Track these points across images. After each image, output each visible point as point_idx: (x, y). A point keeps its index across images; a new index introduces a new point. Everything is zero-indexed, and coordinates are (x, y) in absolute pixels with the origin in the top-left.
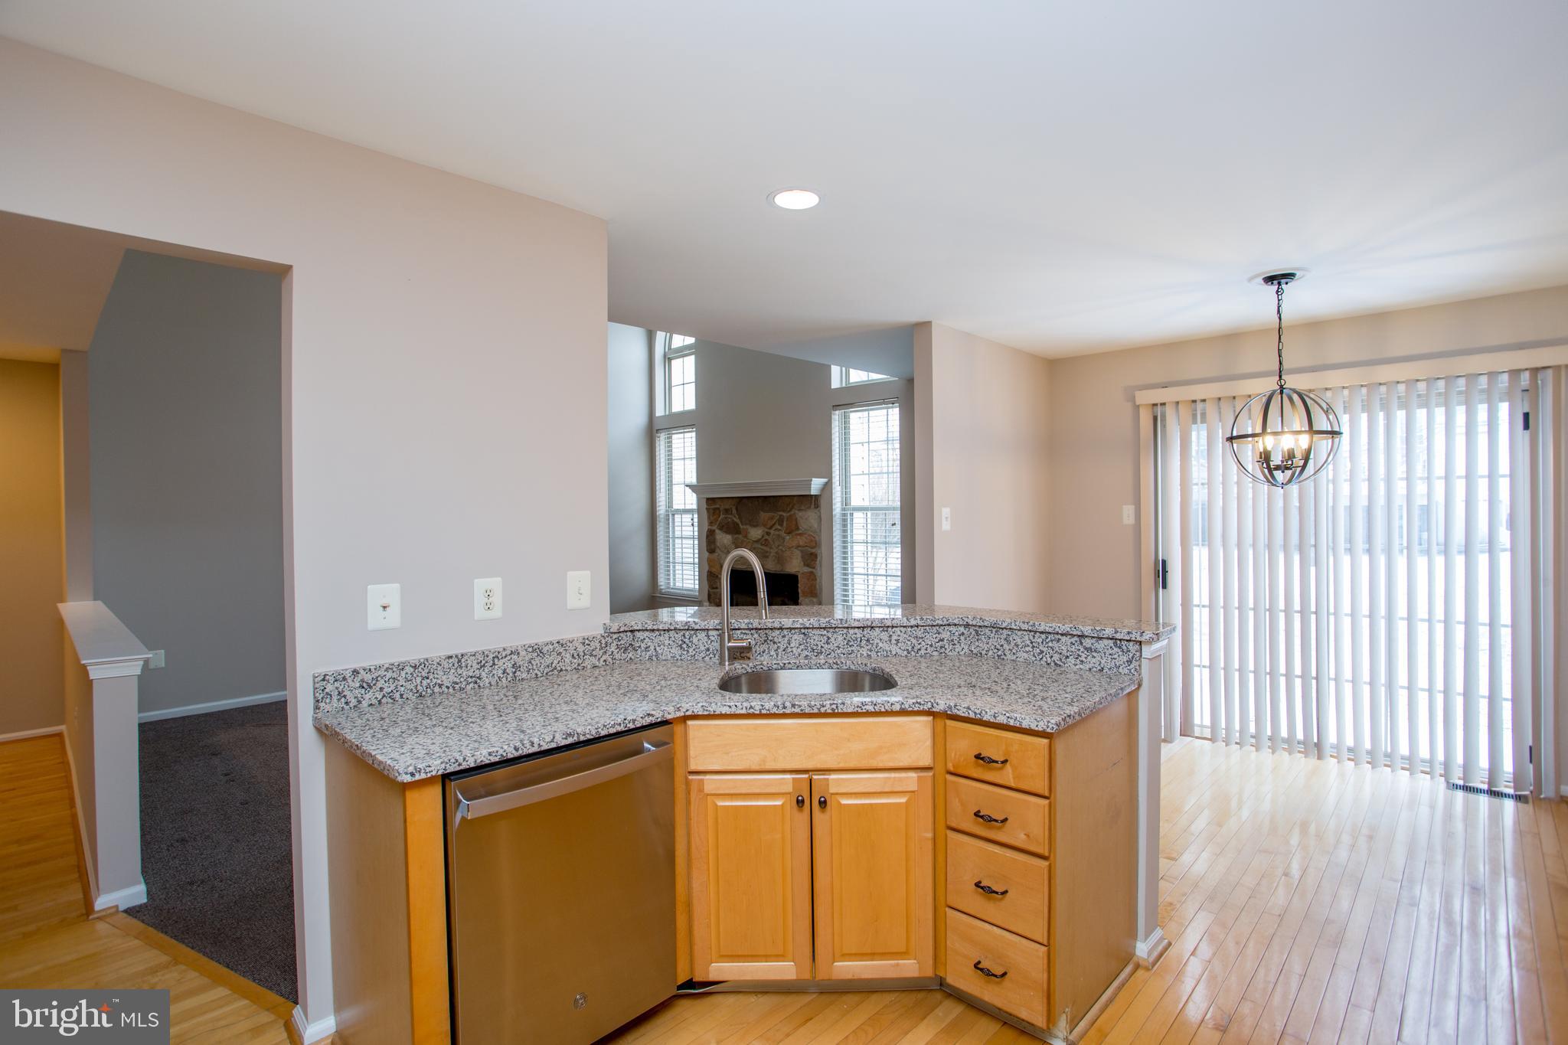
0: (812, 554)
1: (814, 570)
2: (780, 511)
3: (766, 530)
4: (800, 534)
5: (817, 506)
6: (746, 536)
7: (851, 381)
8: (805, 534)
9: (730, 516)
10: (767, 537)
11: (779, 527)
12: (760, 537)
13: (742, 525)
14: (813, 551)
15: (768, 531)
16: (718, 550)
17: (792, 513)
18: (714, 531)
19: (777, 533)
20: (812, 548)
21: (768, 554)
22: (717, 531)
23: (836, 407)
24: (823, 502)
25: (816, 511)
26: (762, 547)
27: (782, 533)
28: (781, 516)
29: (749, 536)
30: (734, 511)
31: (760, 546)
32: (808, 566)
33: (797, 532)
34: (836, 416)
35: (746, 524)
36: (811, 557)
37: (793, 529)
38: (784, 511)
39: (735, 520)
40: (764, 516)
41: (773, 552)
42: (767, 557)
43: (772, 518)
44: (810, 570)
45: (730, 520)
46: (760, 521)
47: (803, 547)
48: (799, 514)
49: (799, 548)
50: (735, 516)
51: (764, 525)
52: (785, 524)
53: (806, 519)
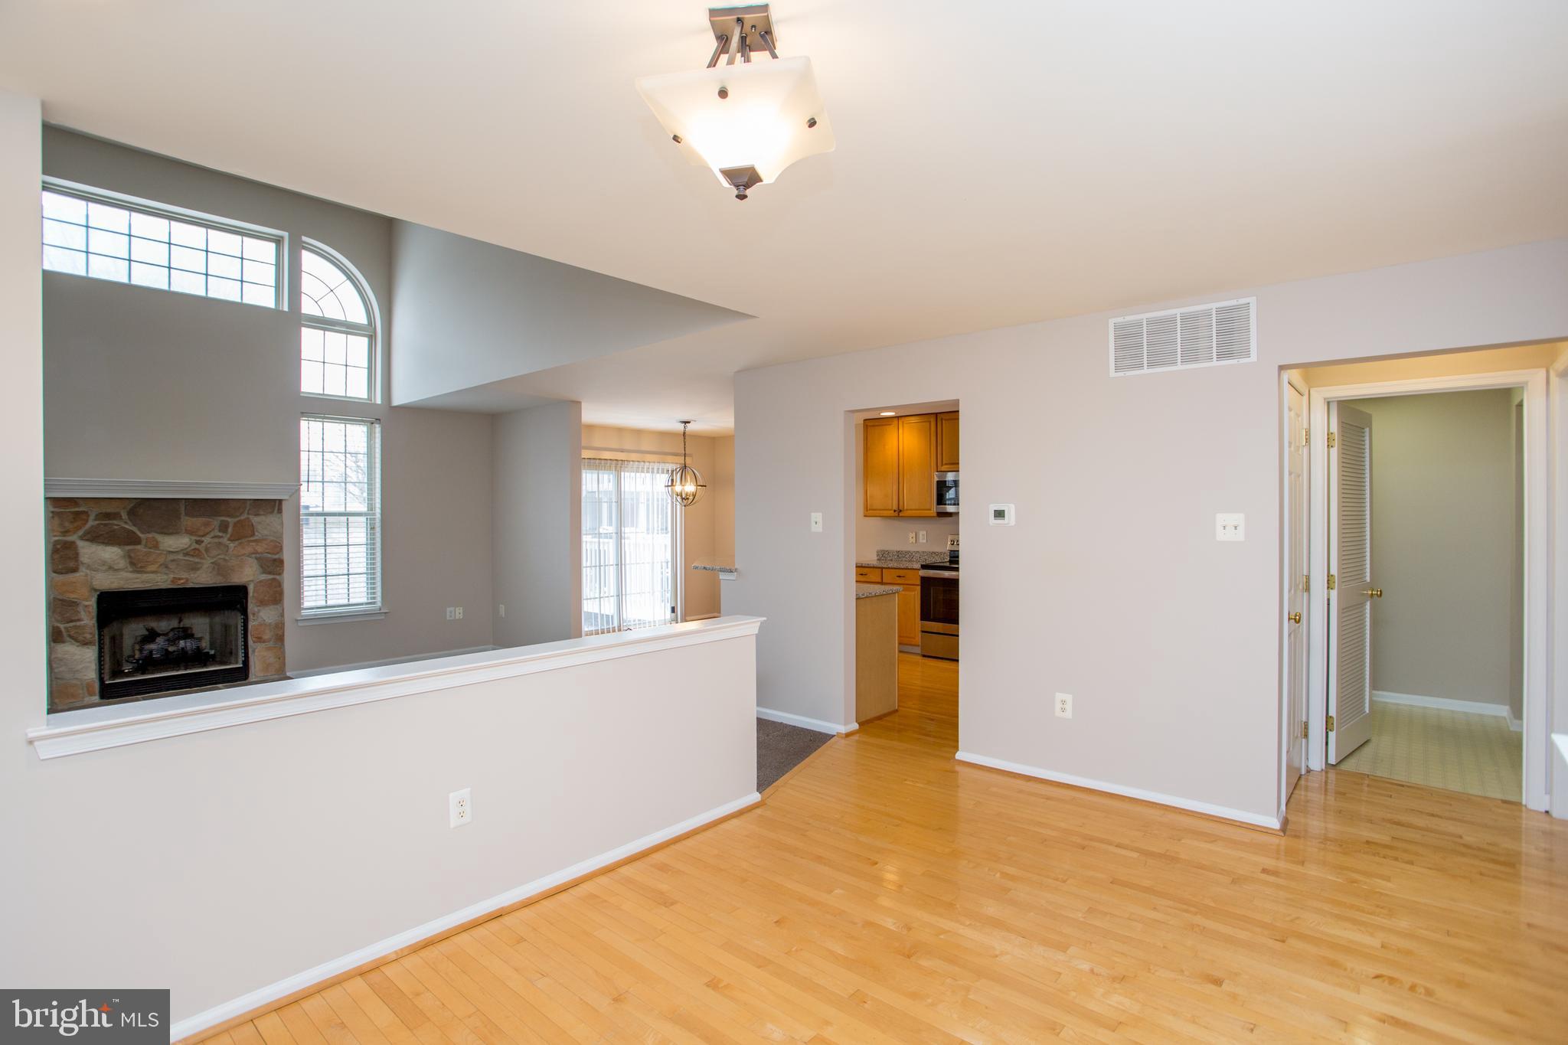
0: (275, 560)
1: (278, 577)
2: (220, 516)
3: (194, 538)
4: (256, 540)
5: (280, 511)
6: (156, 546)
8: (265, 540)
9: (115, 522)
10: (197, 546)
11: (220, 534)
12: (186, 547)
13: (143, 533)
14: (276, 557)
15: (198, 539)
16: (82, 568)
17: (242, 518)
18: (74, 543)
19: (216, 540)
20: (276, 554)
21: (199, 566)
22: (82, 544)
24: (284, 506)
25: (279, 515)
26: (186, 558)
27: (225, 540)
28: (222, 521)
29: (161, 546)
30: (124, 515)
31: (180, 557)
32: (270, 573)
33: (252, 539)
35: (150, 532)
36: (273, 564)
37: (244, 533)
38: (229, 516)
39: (127, 526)
40: (187, 521)
41: (207, 563)
42: (198, 569)
43: (206, 525)
44: (271, 577)
45: (116, 527)
46: (183, 528)
47: (262, 553)
48: (255, 520)
49: (254, 556)
50: (126, 523)
51: (190, 532)
52: (230, 530)
53: (263, 524)
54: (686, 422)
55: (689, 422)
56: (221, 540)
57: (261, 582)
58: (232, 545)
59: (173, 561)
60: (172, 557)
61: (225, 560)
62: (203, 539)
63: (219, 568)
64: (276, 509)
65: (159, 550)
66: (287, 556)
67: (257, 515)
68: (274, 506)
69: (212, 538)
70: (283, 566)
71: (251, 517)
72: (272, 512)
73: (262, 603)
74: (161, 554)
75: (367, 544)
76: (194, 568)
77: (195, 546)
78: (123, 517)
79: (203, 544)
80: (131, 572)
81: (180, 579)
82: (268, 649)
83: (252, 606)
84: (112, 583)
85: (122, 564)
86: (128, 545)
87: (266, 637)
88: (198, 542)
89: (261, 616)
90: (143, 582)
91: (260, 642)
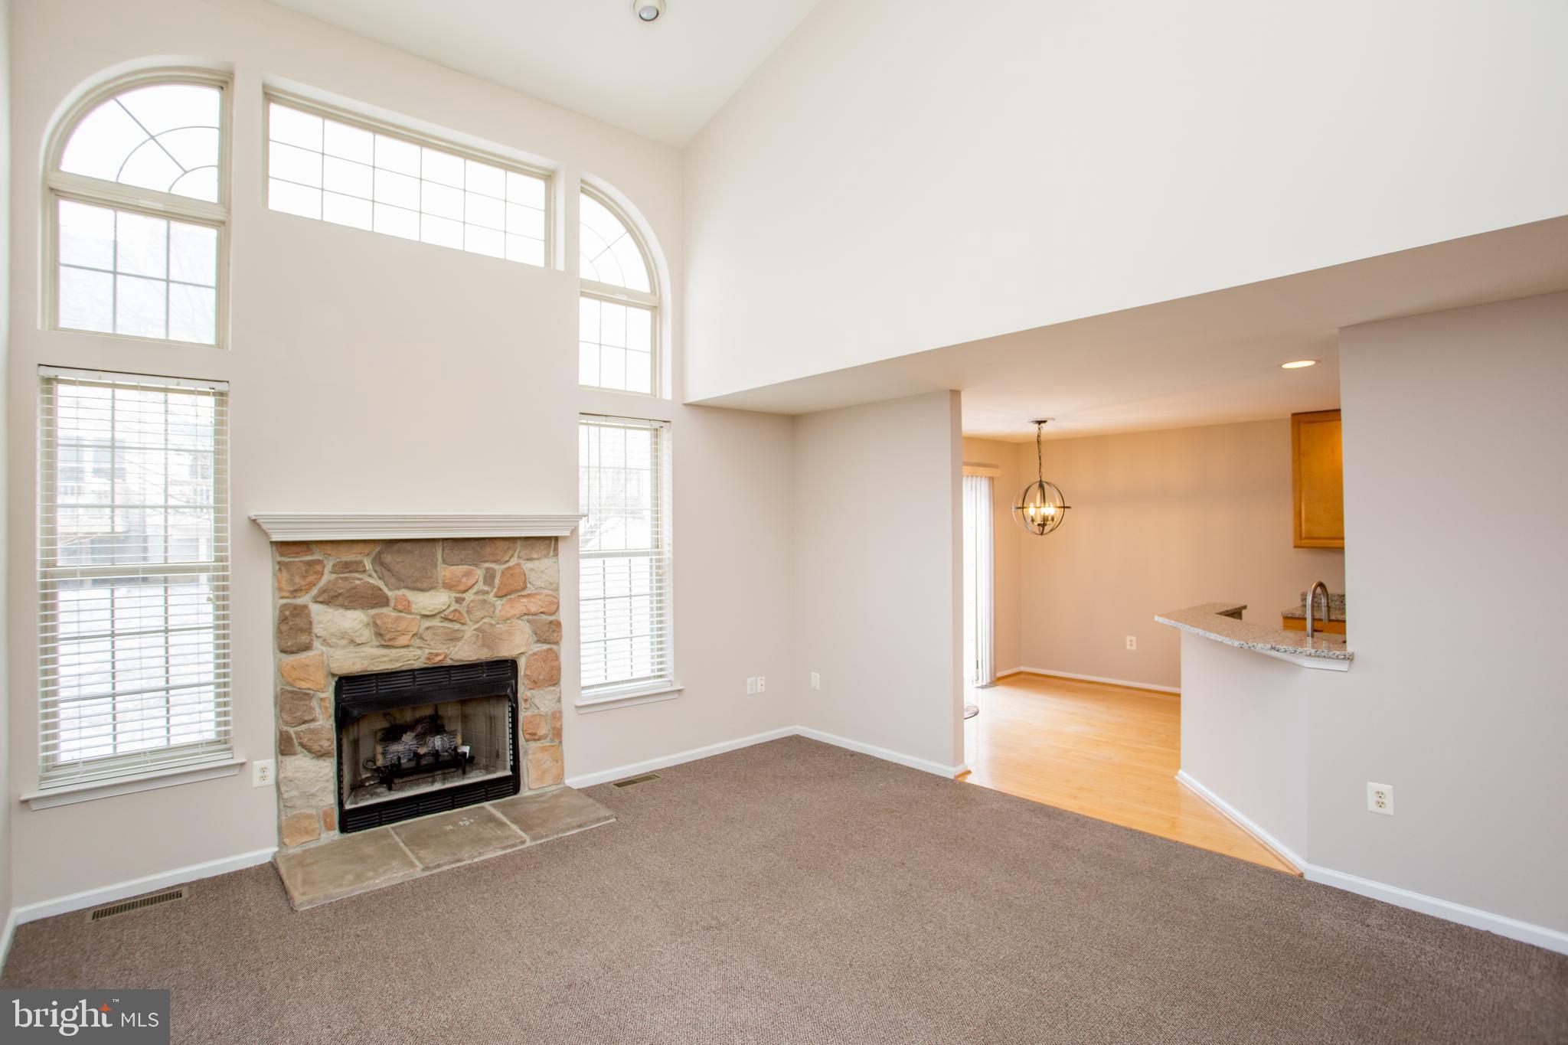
0: (551, 623)
1: (554, 647)
2: (486, 562)
3: (453, 595)
4: (528, 596)
5: (556, 553)
6: (405, 609)
8: (540, 594)
9: (357, 575)
10: (456, 606)
11: (486, 588)
12: (444, 608)
13: (390, 590)
14: (552, 618)
15: (458, 595)
16: (317, 644)
18: (305, 607)
19: (481, 597)
20: (552, 615)
21: (460, 635)
22: (315, 608)
23: (582, 418)
24: (562, 546)
25: (555, 560)
26: (444, 624)
27: (491, 597)
28: (488, 569)
29: (414, 608)
30: (368, 566)
31: (437, 622)
32: (545, 642)
33: (523, 593)
35: (398, 588)
36: (549, 630)
37: (513, 588)
38: (494, 562)
39: (371, 581)
40: (445, 571)
41: (469, 631)
42: (458, 639)
43: (468, 574)
44: (546, 647)
45: (358, 582)
46: (440, 581)
47: (536, 614)
48: (527, 566)
49: (526, 617)
50: (370, 576)
51: (448, 586)
52: (497, 581)
53: (537, 569)
54: (1040, 422)
55: (1045, 422)
56: (485, 597)
57: (535, 654)
58: (499, 603)
59: (428, 628)
60: (426, 623)
61: (491, 624)
62: (464, 595)
63: (485, 636)
64: (552, 548)
65: (411, 613)
66: (563, 616)
67: (529, 560)
68: (548, 545)
69: (477, 593)
70: (560, 631)
71: (522, 562)
72: (547, 554)
73: (535, 684)
74: (414, 619)
75: (651, 595)
76: (454, 638)
77: (455, 606)
78: (367, 568)
79: (465, 603)
80: (378, 647)
81: (437, 655)
82: (544, 749)
83: (523, 691)
84: (354, 664)
85: (367, 634)
86: (373, 608)
87: (541, 732)
88: (459, 601)
89: (533, 702)
90: (391, 661)
91: (535, 740)
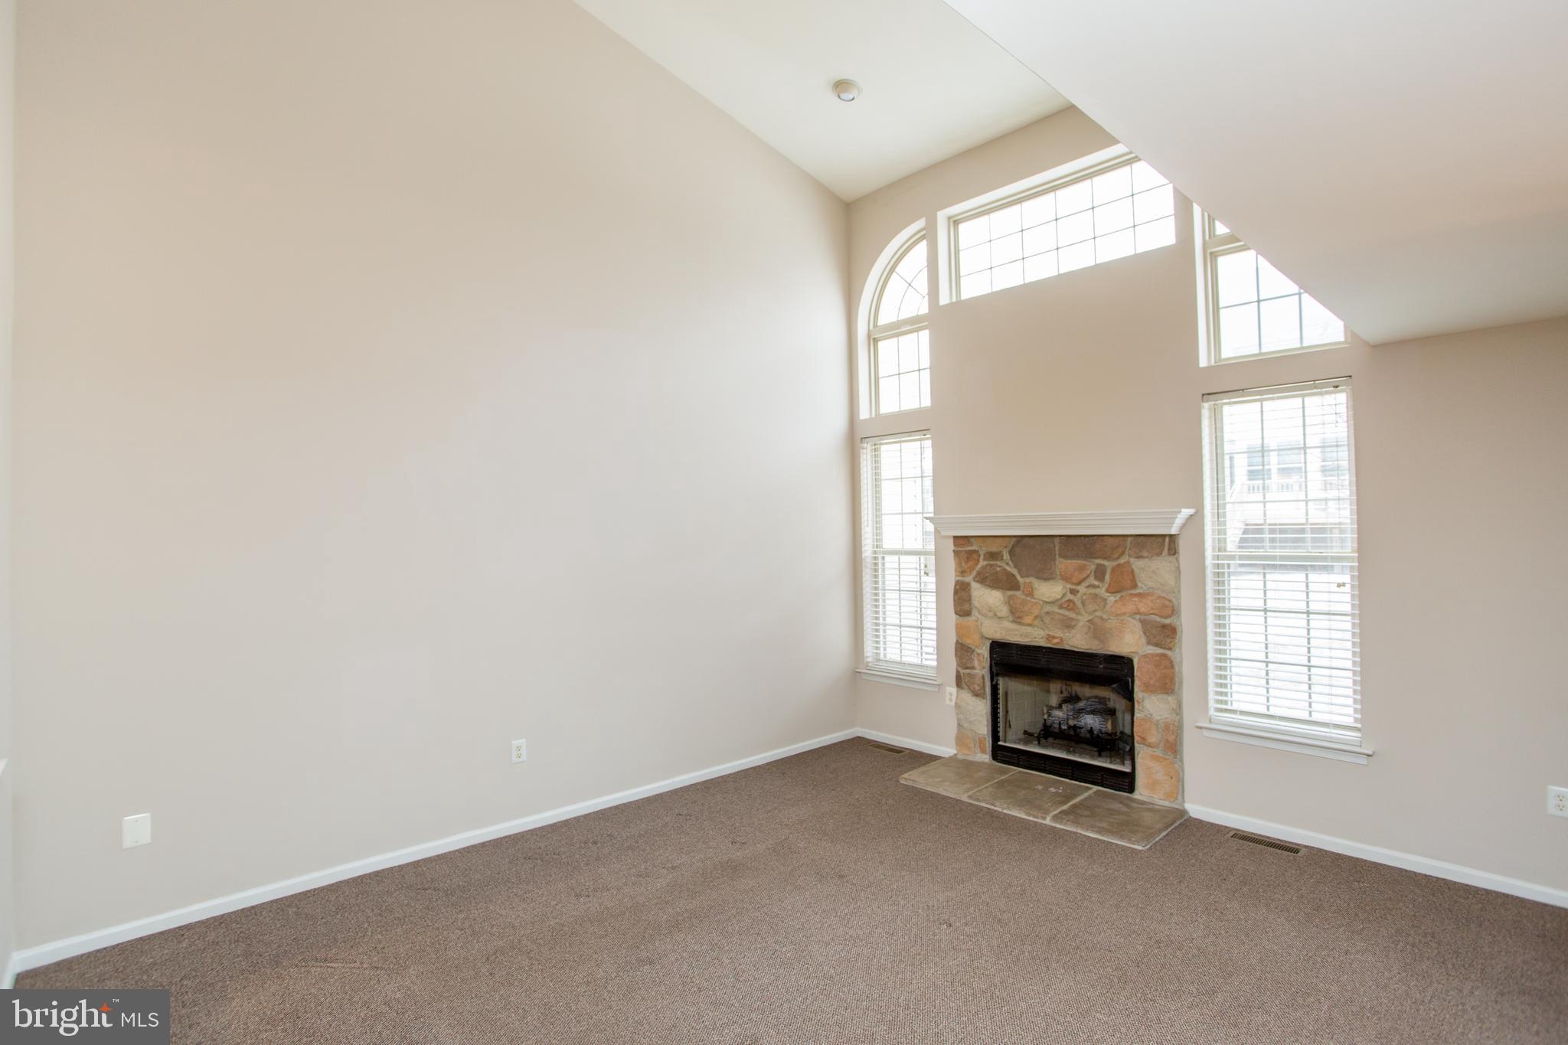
0: (1164, 626)
1: (1170, 653)
2: (1096, 558)
3: (1069, 586)
4: (1139, 595)
5: (1173, 551)
6: (1031, 594)
7: (1224, 355)
8: (1151, 595)
9: (999, 563)
10: (1071, 597)
11: (1096, 583)
12: (1059, 597)
13: (1022, 577)
14: (1167, 621)
15: (1073, 587)
16: (975, 612)
17: (1122, 561)
18: (968, 584)
19: (1092, 591)
20: (1166, 617)
21: (1073, 623)
22: (975, 585)
23: (1207, 395)
24: (1182, 545)
25: (1172, 558)
26: (1062, 611)
27: (1102, 591)
28: (1098, 565)
29: (1037, 594)
30: (1006, 556)
31: (1056, 610)
32: (1157, 645)
33: (1133, 592)
34: (1206, 408)
35: (1028, 576)
36: (1164, 633)
37: (1124, 583)
38: (1105, 558)
39: (1008, 569)
40: (1062, 565)
41: (1083, 619)
42: (1073, 627)
43: (1082, 569)
44: (1160, 651)
45: (998, 569)
46: (1058, 573)
47: (1146, 614)
48: (1137, 564)
49: (1138, 617)
50: (1007, 564)
51: (1066, 579)
52: (1107, 577)
53: (1150, 571)
56: (1097, 591)
57: (1145, 656)
58: (1112, 599)
59: (1047, 613)
60: (1048, 608)
61: (1101, 618)
62: (1078, 588)
63: (1096, 630)
64: (1166, 548)
65: (1035, 599)
66: (1186, 622)
67: (1139, 557)
68: (1164, 544)
69: (1088, 587)
70: (1173, 638)
71: (1132, 560)
72: (1159, 554)
73: (1149, 689)
74: (1035, 603)
75: (1353, 615)
76: (1068, 624)
77: (1069, 596)
78: (1005, 558)
79: (1079, 595)
80: (1012, 622)
81: (1054, 637)
82: (1155, 758)
83: (1138, 694)
84: (996, 632)
85: (1004, 611)
86: (1010, 590)
87: (1152, 739)
88: (1073, 592)
89: (1150, 707)
90: (1021, 635)
91: (1144, 744)
